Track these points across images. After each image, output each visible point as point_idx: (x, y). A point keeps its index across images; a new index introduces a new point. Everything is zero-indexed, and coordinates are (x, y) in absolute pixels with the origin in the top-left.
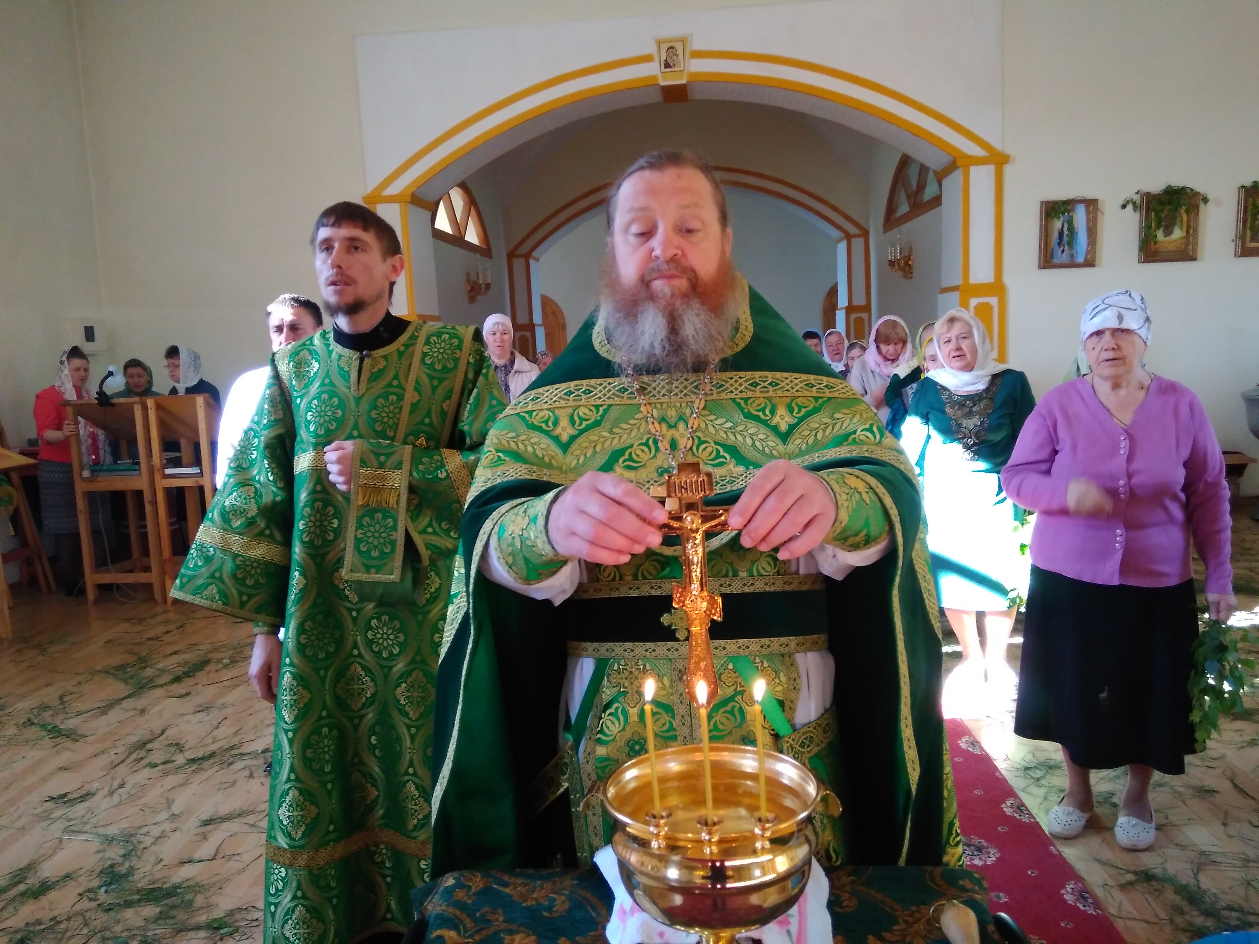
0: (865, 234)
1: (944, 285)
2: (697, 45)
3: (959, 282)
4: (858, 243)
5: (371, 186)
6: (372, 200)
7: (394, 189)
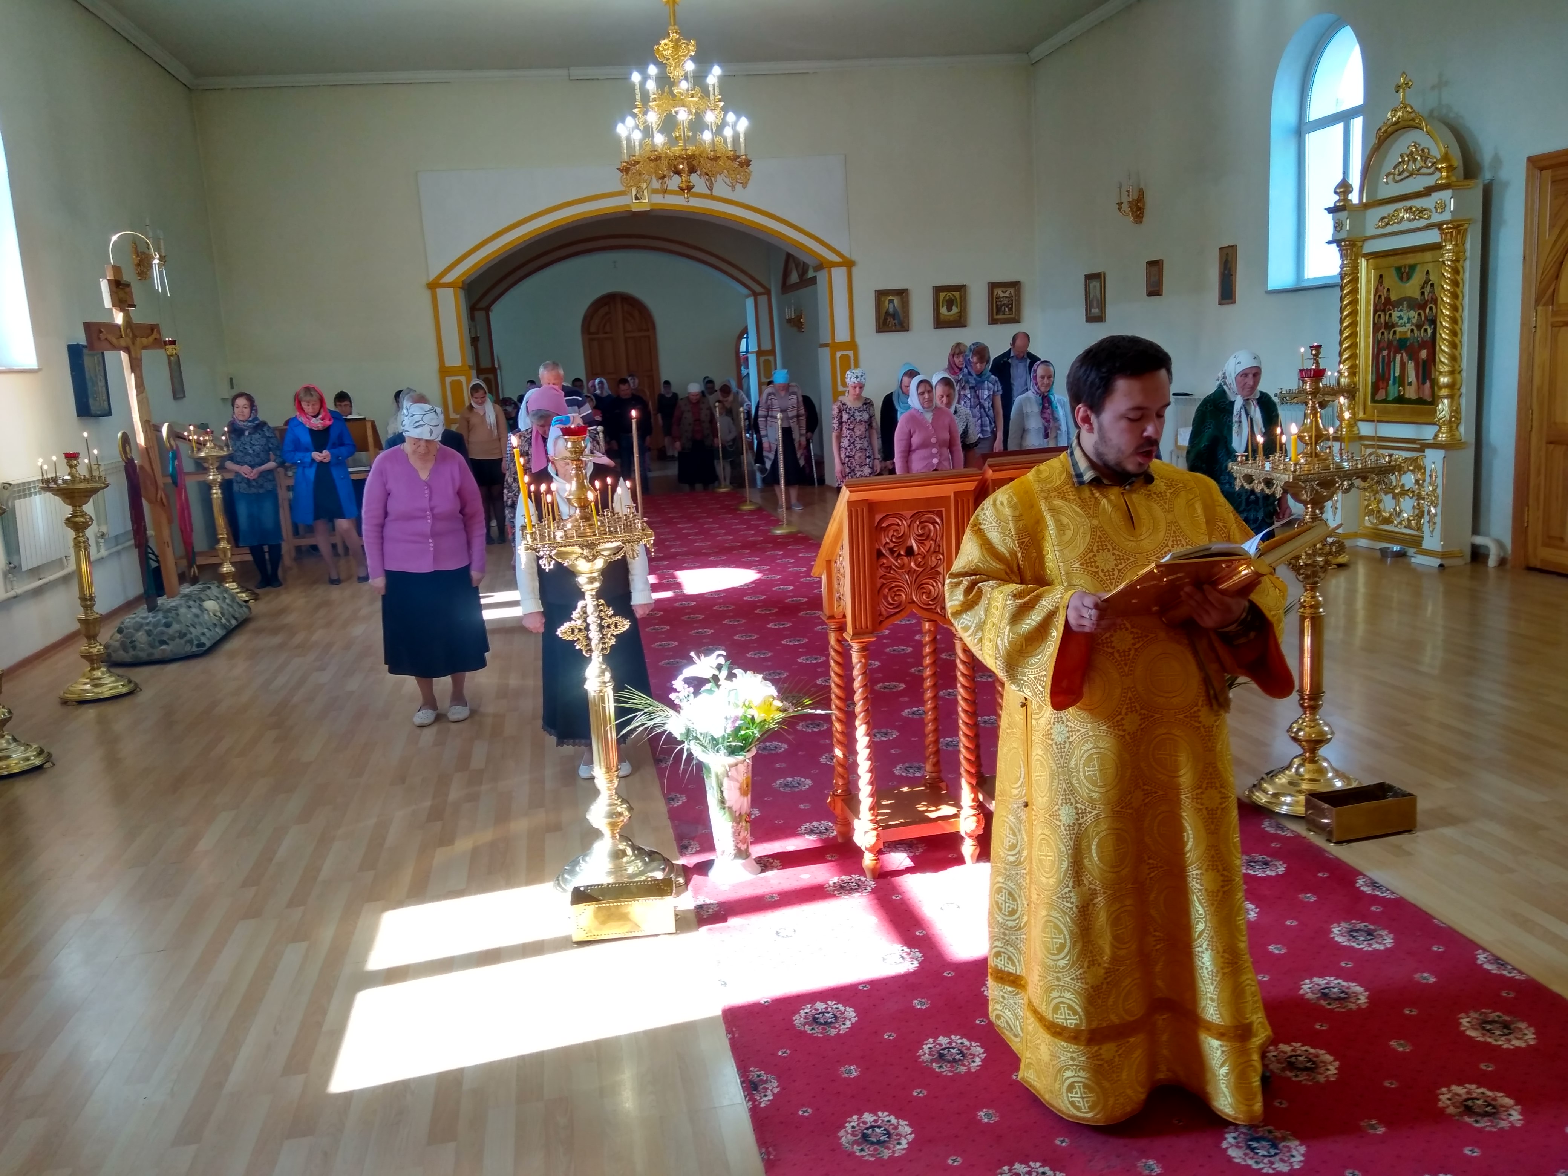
0: (768, 292)
1: (821, 342)
3: (830, 341)
4: (763, 299)
5: (432, 276)
6: (433, 286)
7: (449, 278)
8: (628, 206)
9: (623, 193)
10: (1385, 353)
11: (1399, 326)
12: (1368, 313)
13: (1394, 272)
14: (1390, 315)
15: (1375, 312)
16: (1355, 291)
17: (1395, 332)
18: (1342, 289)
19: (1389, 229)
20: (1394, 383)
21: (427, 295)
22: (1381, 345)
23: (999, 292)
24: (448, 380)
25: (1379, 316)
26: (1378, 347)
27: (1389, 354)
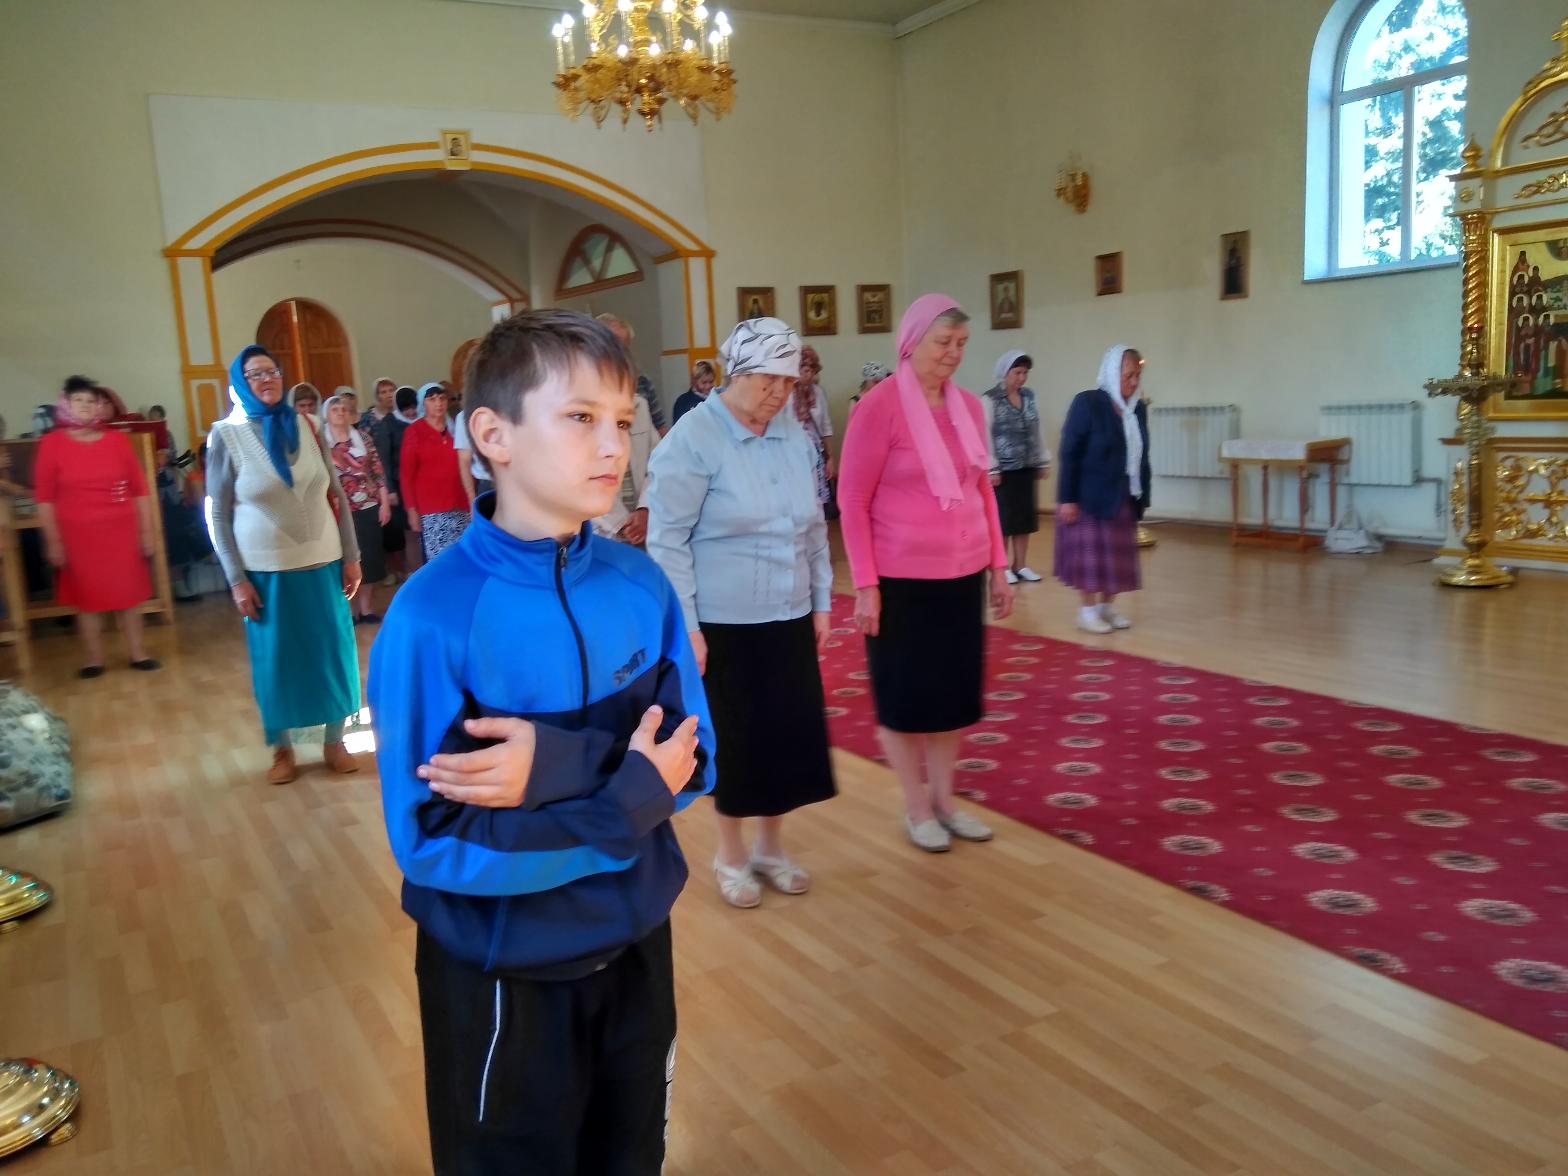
0: (526, 300)
1: (666, 349)
2: (476, 139)
5: (171, 240)
6: (172, 253)
7: (194, 244)
8: (441, 162)
9: (433, 146)
10: (1531, 341)
11: (1555, 309)
12: (1501, 296)
13: (1544, 248)
14: (1540, 298)
15: (1512, 294)
16: (1483, 272)
17: (1547, 317)
18: (1466, 270)
19: (1540, 198)
20: (1546, 374)
21: (162, 265)
22: (1523, 333)
23: (868, 296)
24: (195, 384)
25: (1520, 300)
26: (1516, 335)
27: (1537, 342)
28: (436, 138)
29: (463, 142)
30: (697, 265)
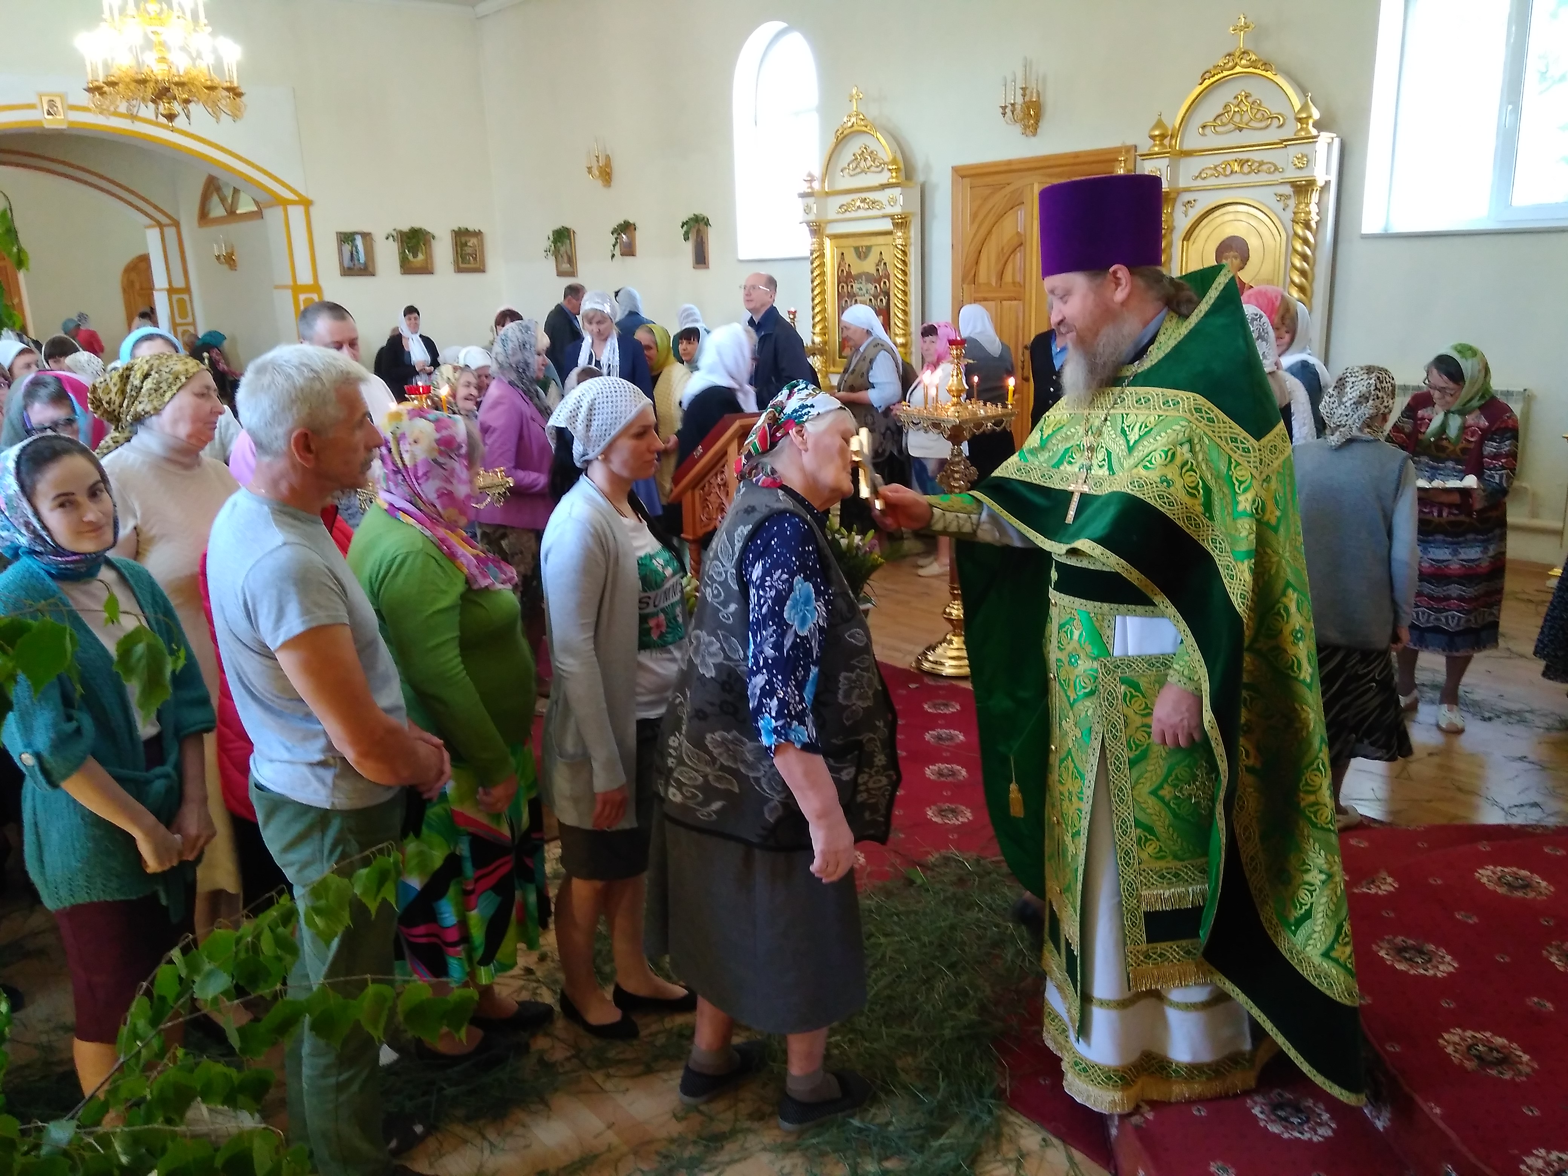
0: (176, 224)
1: (277, 283)
2: (69, 100)
3: (290, 283)
4: (170, 232)
8: (40, 121)
9: (31, 106)
12: (833, 284)
13: (852, 250)
14: (852, 286)
15: (839, 283)
16: (822, 265)
18: (813, 262)
19: (848, 215)
23: (464, 240)
25: (843, 287)
28: (34, 100)
29: (59, 104)
30: (296, 213)
